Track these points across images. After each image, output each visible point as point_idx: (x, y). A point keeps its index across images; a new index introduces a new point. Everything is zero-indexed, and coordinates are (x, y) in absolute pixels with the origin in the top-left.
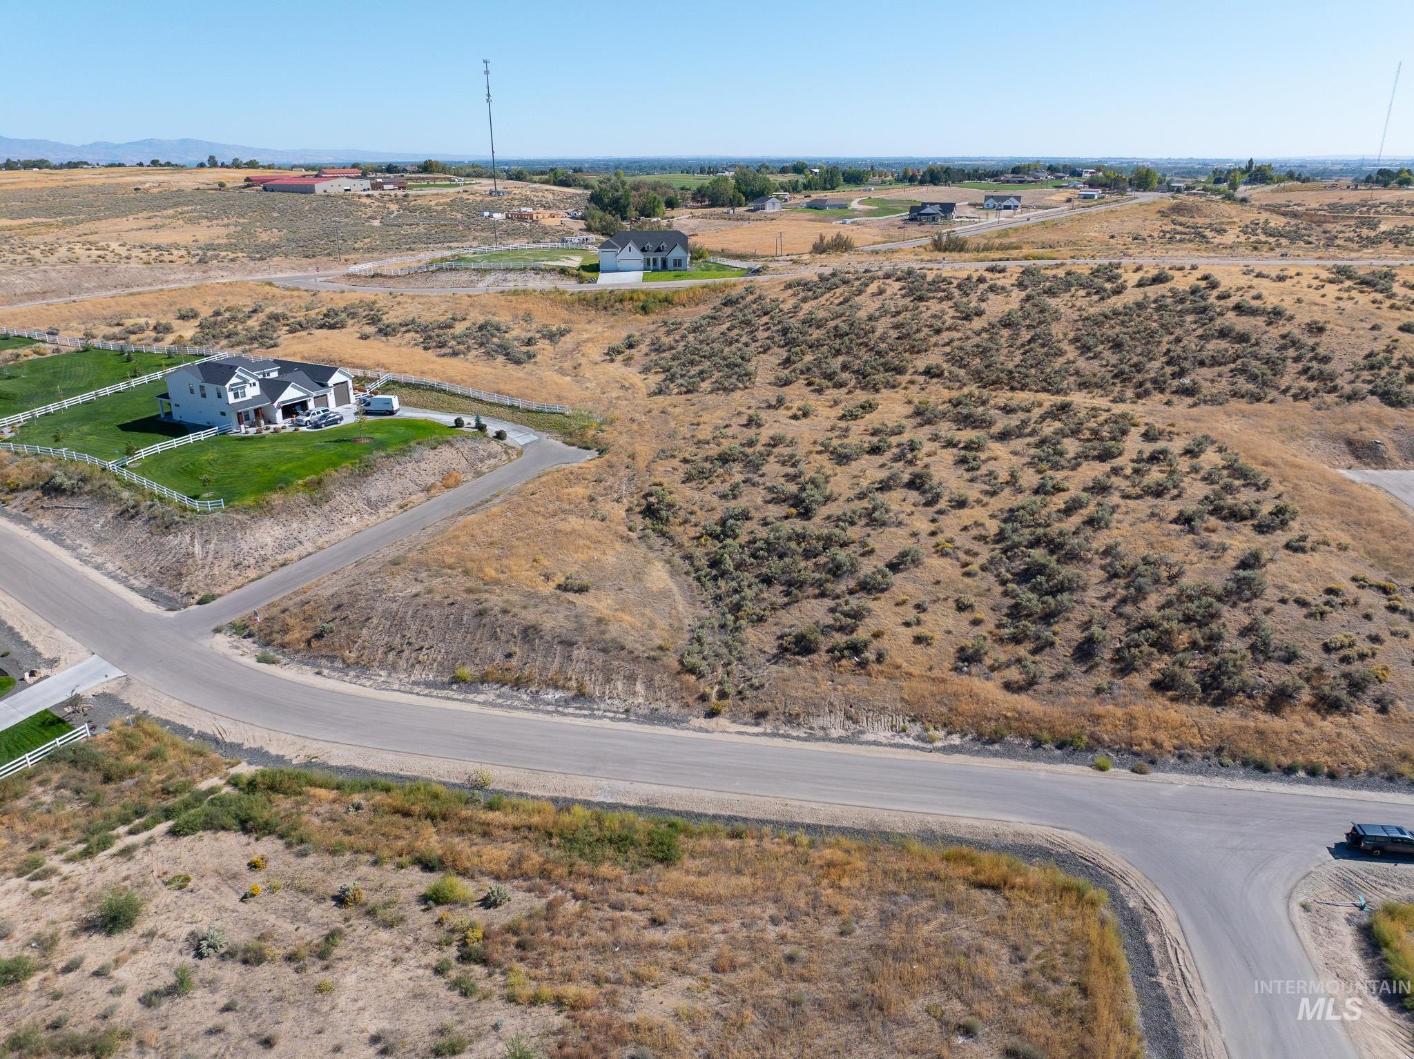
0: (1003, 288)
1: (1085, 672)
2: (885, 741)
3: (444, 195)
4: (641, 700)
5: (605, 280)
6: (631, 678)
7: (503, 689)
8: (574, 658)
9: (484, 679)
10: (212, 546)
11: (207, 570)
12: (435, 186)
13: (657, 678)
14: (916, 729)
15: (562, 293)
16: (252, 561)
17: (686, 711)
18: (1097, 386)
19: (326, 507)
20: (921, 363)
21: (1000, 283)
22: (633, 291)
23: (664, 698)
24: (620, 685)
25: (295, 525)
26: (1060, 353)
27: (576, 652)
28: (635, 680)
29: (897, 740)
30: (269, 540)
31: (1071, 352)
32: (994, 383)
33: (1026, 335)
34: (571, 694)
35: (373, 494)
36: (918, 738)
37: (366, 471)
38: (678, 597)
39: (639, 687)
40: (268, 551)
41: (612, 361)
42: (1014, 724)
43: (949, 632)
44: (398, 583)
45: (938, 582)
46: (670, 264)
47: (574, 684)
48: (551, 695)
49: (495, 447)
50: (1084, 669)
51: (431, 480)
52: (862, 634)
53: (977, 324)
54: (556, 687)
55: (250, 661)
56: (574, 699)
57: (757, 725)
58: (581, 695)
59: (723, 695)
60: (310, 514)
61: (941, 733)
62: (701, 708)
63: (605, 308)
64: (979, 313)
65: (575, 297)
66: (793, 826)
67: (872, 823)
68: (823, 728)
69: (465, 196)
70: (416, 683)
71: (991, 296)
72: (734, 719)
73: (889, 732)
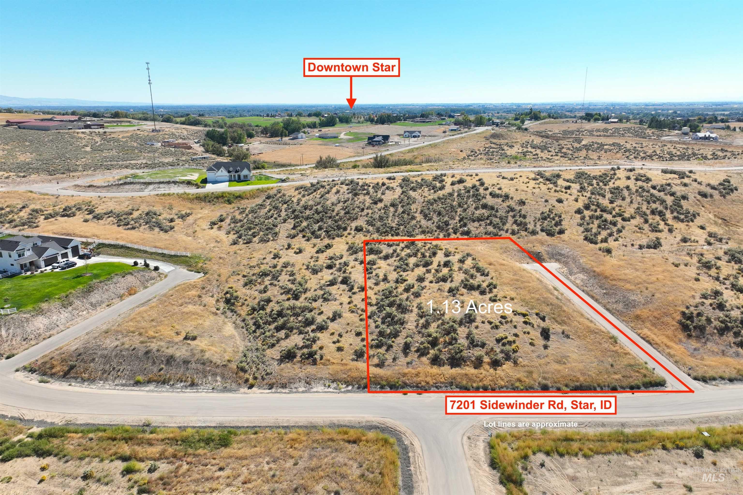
0: (392, 188)
1: (404, 357)
2: (321, 391)
3: (127, 132)
4: (219, 383)
5: (210, 188)
6: (215, 375)
7: (158, 385)
8: (189, 368)
9: (149, 382)
10: (11, 331)
11: (9, 342)
12: (121, 126)
13: (226, 374)
14: (335, 385)
15: (189, 194)
16: (33, 336)
17: (239, 386)
18: (428, 232)
19: (70, 308)
20: (354, 225)
21: (391, 185)
22: (223, 193)
23: (229, 382)
24: (210, 378)
25: (55, 318)
26: (413, 218)
27: (190, 366)
28: (217, 375)
29: (326, 390)
30: (41, 326)
31: (419, 217)
32: (384, 233)
33: (400, 210)
34: (189, 383)
35: (93, 300)
36: (335, 388)
37: (89, 290)
38: (237, 337)
39: (218, 378)
40: (41, 331)
41: (212, 228)
42: (373, 379)
43: (351, 345)
44: (108, 341)
45: (348, 324)
46: (242, 178)
47: (189, 379)
48: (179, 385)
49: (154, 274)
50: (404, 355)
51: (122, 292)
52: (315, 347)
53: (380, 205)
54: (181, 381)
55: (35, 382)
56: (189, 385)
57: (269, 389)
58: (193, 384)
59: (255, 378)
60: (62, 312)
61: (344, 386)
62: (245, 385)
63: (209, 202)
64: (381, 200)
65: (195, 196)
66: (279, 427)
67: (311, 423)
68: (296, 388)
69: (138, 132)
70: (116, 385)
71: (387, 192)
72: (260, 387)
73: (323, 388)
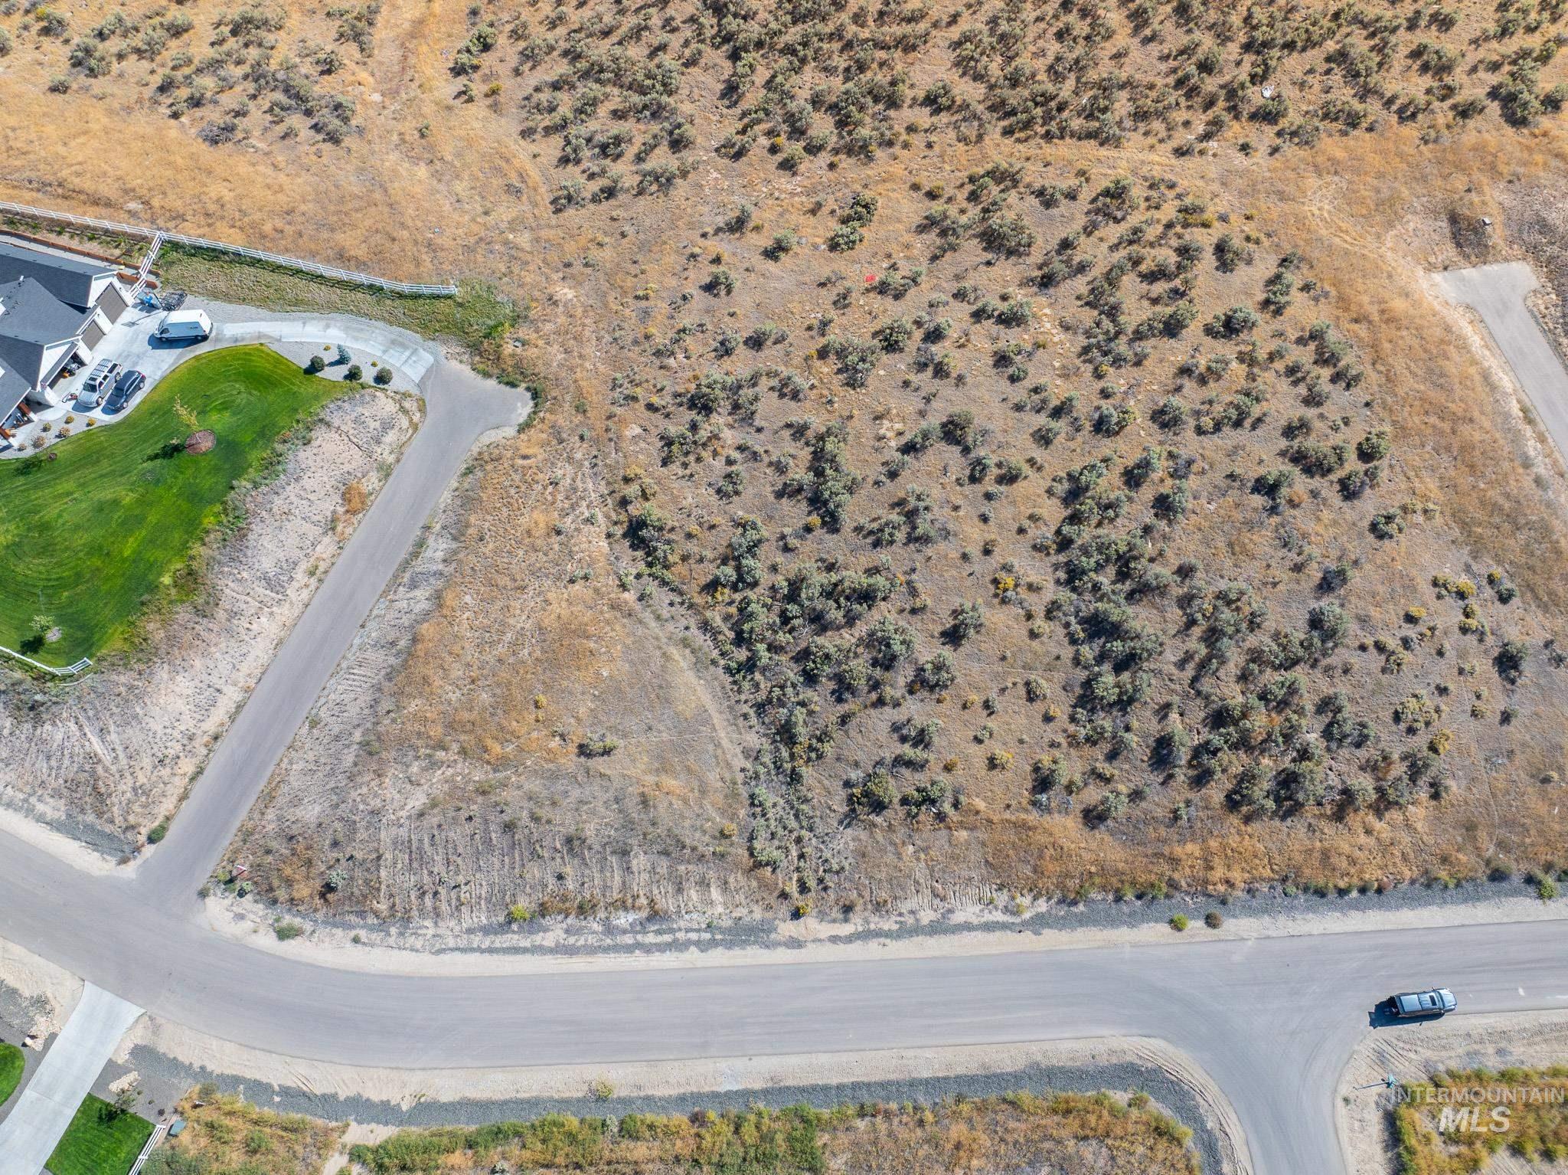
1: (1162, 784)
2: (975, 921)
4: (720, 909)
6: (703, 884)
7: (569, 921)
8: (635, 869)
9: (543, 910)
13: (731, 880)
14: (1002, 898)
16: (177, 747)
17: (769, 915)
18: (1155, 113)
19: (221, 615)
20: (921, 75)
23: (744, 902)
24: (693, 894)
25: (198, 663)
27: (634, 862)
28: (708, 885)
29: (988, 917)
30: (180, 705)
34: (644, 914)
35: (267, 564)
36: (1006, 910)
37: (237, 530)
38: (717, 720)
39: (715, 894)
40: (187, 724)
41: (469, 97)
42: (1098, 880)
43: (1023, 743)
44: (390, 790)
45: (1003, 655)
47: (643, 901)
48: (623, 919)
49: (384, 404)
50: (1161, 779)
51: (328, 508)
52: (934, 766)
54: (626, 908)
55: (267, 941)
56: (649, 919)
57: (846, 920)
58: (655, 915)
59: (803, 888)
60: (204, 634)
61: (1025, 901)
62: (784, 910)
66: (913, 1084)
67: (983, 1066)
68: (912, 912)
70: (470, 931)
72: (822, 916)
73: (978, 908)
